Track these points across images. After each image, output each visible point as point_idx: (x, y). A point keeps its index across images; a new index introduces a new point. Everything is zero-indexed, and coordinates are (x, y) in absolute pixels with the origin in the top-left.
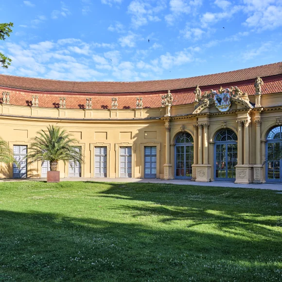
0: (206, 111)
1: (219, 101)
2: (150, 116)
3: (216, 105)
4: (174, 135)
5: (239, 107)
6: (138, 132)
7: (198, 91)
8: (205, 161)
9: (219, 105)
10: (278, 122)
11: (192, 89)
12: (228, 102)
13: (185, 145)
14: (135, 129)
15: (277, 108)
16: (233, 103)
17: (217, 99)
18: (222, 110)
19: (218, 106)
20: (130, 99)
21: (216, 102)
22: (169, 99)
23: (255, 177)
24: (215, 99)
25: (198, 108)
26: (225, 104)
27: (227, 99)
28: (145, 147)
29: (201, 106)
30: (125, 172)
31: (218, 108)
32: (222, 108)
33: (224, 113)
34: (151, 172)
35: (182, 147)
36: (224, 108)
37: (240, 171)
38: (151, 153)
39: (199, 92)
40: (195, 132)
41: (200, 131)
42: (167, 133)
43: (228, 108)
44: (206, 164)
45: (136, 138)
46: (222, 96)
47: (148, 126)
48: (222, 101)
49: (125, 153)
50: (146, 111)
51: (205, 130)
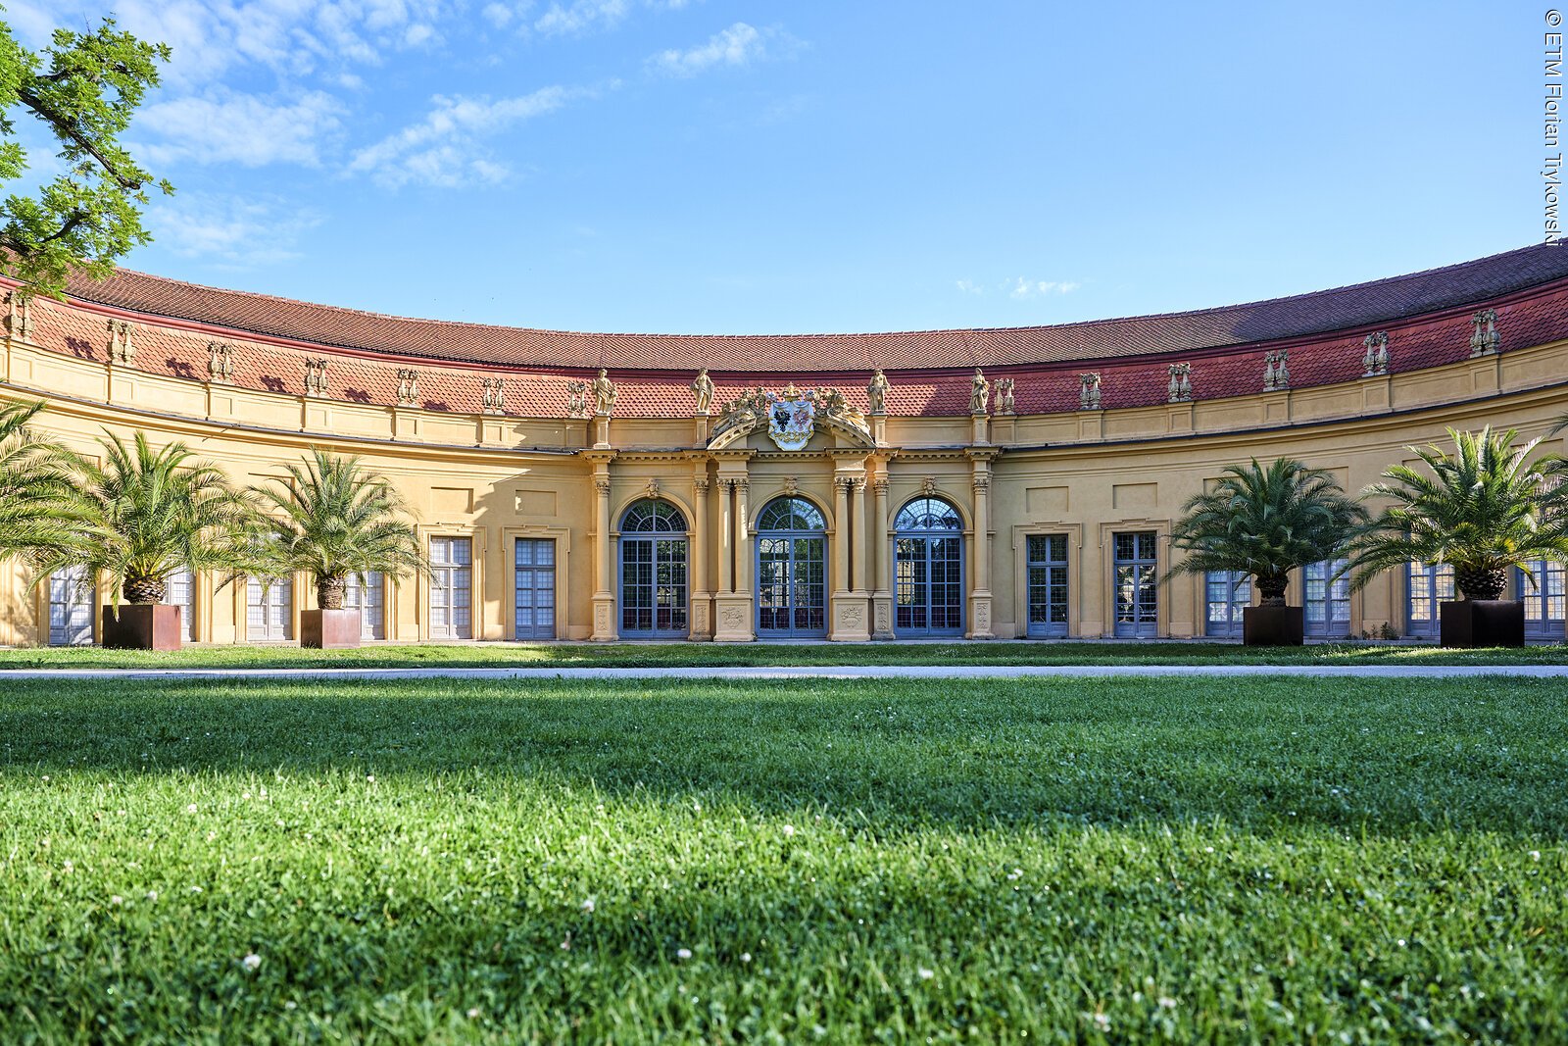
0: (743, 444)
1: (783, 419)
2: (532, 444)
3: (771, 429)
4: (623, 506)
5: (839, 443)
6: (491, 489)
7: (705, 385)
8: (742, 583)
9: (779, 431)
10: (930, 487)
11: (688, 376)
12: (808, 427)
13: (656, 538)
14: (484, 480)
15: (930, 455)
16: (821, 429)
17: (776, 414)
18: (785, 447)
19: (778, 435)
20: (443, 378)
21: (774, 422)
22: (605, 396)
23: (877, 625)
24: (771, 411)
25: (726, 434)
26: (797, 428)
27: (806, 418)
28: (517, 539)
29: (733, 429)
30: (447, 622)
31: (777, 440)
32: (787, 442)
33: (795, 454)
34: (534, 620)
35: (646, 546)
36: (792, 441)
37: (845, 608)
38: (534, 558)
39: (709, 387)
40: (699, 500)
41: (724, 498)
42: (601, 501)
43: (803, 444)
44: (743, 592)
45: (483, 510)
46: (791, 409)
47: (527, 475)
48: (791, 422)
49: (447, 559)
50: (514, 425)
51: (741, 497)
